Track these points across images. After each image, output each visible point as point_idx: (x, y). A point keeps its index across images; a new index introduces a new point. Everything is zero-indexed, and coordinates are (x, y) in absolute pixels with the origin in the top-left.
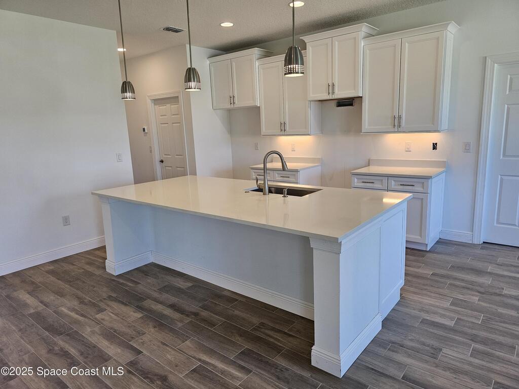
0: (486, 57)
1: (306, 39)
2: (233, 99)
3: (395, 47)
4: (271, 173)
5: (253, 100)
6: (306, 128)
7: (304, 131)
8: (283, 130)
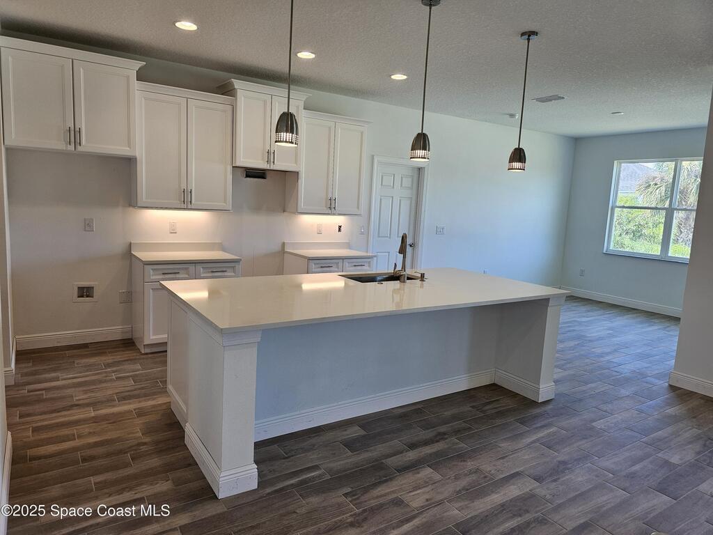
0: (373, 156)
1: (238, 84)
2: (74, 135)
3: (330, 128)
4: (192, 268)
5: (129, 147)
6: (225, 202)
7: (221, 205)
8: (185, 201)
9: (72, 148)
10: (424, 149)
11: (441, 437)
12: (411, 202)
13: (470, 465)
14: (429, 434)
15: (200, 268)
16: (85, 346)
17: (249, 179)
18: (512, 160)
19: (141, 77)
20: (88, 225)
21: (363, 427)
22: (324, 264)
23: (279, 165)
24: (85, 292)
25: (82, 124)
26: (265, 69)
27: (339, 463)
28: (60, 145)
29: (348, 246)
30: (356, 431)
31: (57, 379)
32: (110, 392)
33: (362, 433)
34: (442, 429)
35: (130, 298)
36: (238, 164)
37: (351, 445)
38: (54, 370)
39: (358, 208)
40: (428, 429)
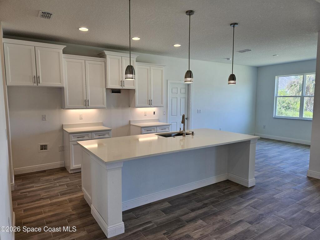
0: (167, 80)
1: (107, 52)
2: (37, 79)
3: (148, 69)
4: (90, 134)
5: (61, 82)
6: (103, 104)
7: (102, 106)
8: (86, 105)
9: (36, 85)
10: (191, 77)
11: (205, 205)
12: (185, 100)
13: (219, 218)
14: (200, 204)
15: (94, 134)
16: (44, 171)
17: (113, 93)
18: (230, 80)
19: (65, 52)
20: (44, 118)
21: (170, 202)
22: (148, 130)
23: (126, 87)
24: (44, 147)
25: (40, 74)
26: (118, 45)
27: (160, 219)
28: (30, 83)
29: (158, 120)
30: (167, 205)
31: (33, 187)
32: (57, 192)
33: (170, 205)
34: (206, 202)
35: (63, 149)
36: (108, 87)
37: (165, 211)
38: (32, 183)
39: (162, 104)
40: (199, 202)
